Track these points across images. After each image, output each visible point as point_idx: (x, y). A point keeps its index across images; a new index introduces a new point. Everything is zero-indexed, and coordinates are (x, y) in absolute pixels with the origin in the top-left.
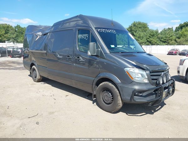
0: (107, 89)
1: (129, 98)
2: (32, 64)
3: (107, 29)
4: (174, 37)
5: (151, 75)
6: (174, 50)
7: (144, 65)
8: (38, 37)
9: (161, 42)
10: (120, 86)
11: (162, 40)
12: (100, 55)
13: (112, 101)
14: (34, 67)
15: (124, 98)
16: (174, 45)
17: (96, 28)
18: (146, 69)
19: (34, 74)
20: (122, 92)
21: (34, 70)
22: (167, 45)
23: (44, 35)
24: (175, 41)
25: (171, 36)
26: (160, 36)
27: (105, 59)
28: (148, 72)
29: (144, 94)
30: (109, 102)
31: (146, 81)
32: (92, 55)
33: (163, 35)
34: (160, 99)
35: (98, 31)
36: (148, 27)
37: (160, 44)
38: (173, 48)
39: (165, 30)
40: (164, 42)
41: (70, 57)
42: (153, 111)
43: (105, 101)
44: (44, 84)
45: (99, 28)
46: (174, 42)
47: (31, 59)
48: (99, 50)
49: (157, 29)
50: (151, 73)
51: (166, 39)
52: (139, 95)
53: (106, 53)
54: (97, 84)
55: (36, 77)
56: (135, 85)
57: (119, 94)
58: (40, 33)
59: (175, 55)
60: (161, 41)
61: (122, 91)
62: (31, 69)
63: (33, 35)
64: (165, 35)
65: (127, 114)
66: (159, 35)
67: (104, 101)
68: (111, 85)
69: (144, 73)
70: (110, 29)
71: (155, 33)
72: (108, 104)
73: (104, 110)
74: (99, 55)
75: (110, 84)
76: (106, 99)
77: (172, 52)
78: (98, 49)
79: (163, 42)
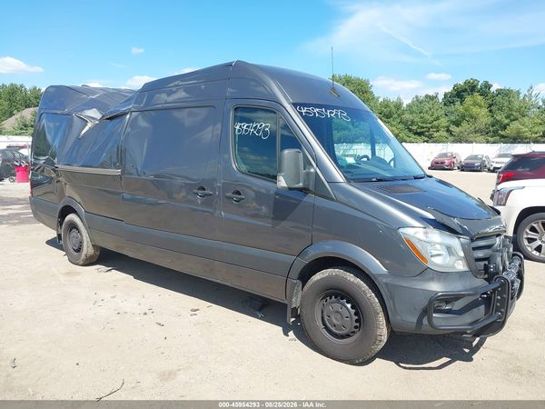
0: (337, 292)
1: (414, 320)
2: (67, 210)
3: (327, 107)
4: (444, 122)
5: (474, 249)
6: (445, 155)
7: (454, 218)
8: (89, 125)
9: (410, 134)
10: (386, 284)
11: (414, 128)
12: (314, 187)
13: (356, 327)
14: (71, 217)
15: (399, 318)
16: (444, 142)
17: (295, 105)
18: (459, 230)
19: (74, 241)
20: (391, 302)
21: (73, 226)
22: (427, 142)
23: (110, 119)
24: (448, 131)
25: (437, 119)
26: (407, 116)
27: (332, 199)
28: (465, 239)
29: (458, 305)
30: (345, 331)
31: (461, 266)
32: (290, 189)
33: (415, 115)
34: (500, 318)
35: (301, 113)
36: (372, 90)
37: (408, 139)
38: (444, 151)
39: (418, 102)
40: (420, 134)
41: (206, 192)
42: (467, 351)
43: (333, 329)
44: (109, 273)
45: (304, 105)
46: (445, 134)
47: (62, 194)
48: (312, 170)
49: (399, 98)
50: (472, 240)
51: (424, 125)
52: (444, 308)
53: (332, 182)
54: (305, 276)
55: (79, 250)
56: (432, 279)
57: (379, 308)
58: (94, 113)
59: (450, 170)
60: (410, 130)
61: (392, 298)
62: (61, 223)
63: (72, 119)
64: (422, 115)
65: (397, 363)
66: (403, 114)
67: (326, 328)
68: (352, 280)
69: (455, 242)
70: (332, 108)
71: (394, 110)
72: (342, 337)
73: (328, 357)
74: (311, 188)
75: (351, 277)
76: (334, 321)
77: (443, 163)
78: (307, 170)
79: (416, 133)
